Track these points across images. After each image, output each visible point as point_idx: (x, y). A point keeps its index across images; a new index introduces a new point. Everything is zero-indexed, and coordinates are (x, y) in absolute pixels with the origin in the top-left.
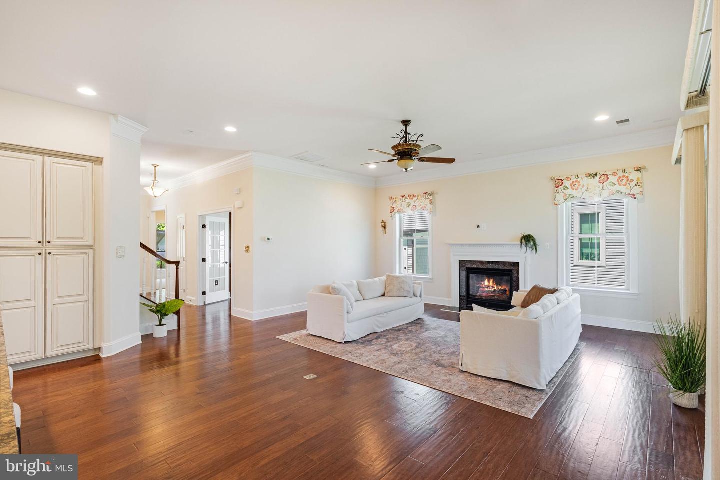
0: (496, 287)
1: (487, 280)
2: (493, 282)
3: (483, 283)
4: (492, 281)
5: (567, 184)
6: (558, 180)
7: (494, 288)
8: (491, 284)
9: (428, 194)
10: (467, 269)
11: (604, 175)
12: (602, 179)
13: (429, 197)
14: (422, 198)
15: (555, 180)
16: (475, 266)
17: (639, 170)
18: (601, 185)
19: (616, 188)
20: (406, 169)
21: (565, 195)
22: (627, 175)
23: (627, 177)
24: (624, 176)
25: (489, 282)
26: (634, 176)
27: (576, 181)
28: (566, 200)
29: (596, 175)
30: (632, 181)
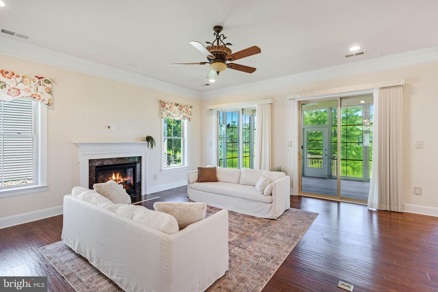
0: (122, 179)
1: (114, 175)
2: (119, 175)
3: (110, 179)
4: (118, 175)
5: (167, 106)
6: (163, 102)
7: (120, 180)
8: (118, 178)
9: (44, 79)
10: (97, 167)
11: (181, 106)
12: (180, 107)
13: (45, 84)
14: (32, 82)
15: (161, 101)
16: (105, 164)
17: (191, 107)
18: (179, 111)
19: (184, 114)
20: (218, 72)
21: (166, 113)
22: (187, 108)
23: (187, 110)
24: (186, 109)
25: (116, 176)
26: (190, 110)
27: (171, 106)
28: (167, 116)
29: (178, 105)
30: (189, 112)
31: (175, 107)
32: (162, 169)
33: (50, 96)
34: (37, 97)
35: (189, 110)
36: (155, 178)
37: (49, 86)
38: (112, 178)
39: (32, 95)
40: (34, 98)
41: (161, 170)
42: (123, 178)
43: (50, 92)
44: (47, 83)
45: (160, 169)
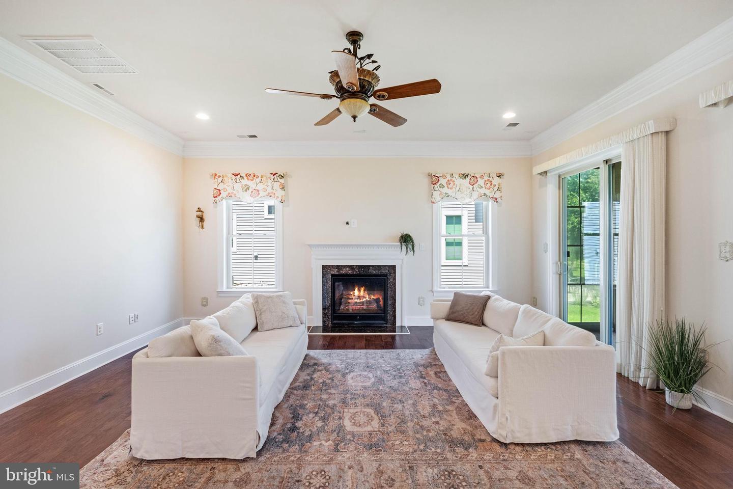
0: (367, 296)
1: (356, 289)
2: (364, 290)
3: (351, 293)
4: (362, 289)
5: (443, 181)
6: (434, 176)
7: (365, 298)
8: (362, 293)
9: (278, 175)
10: (333, 275)
11: (474, 177)
12: (472, 180)
13: (279, 180)
14: (269, 180)
15: (430, 175)
16: (343, 272)
17: (500, 176)
18: (471, 187)
19: (483, 191)
20: (354, 117)
21: (441, 193)
22: (491, 179)
23: (491, 182)
24: (488, 180)
25: (359, 290)
26: (496, 181)
27: (451, 180)
28: (442, 198)
29: (467, 175)
30: (495, 186)
31: (459, 181)
32: (435, 289)
33: (283, 192)
34: (273, 195)
35: (494, 182)
36: (421, 302)
37: (282, 181)
38: (354, 293)
39: (269, 193)
40: (270, 196)
41: (433, 292)
42: (369, 295)
43: (283, 189)
44: (281, 178)
45: (431, 289)
